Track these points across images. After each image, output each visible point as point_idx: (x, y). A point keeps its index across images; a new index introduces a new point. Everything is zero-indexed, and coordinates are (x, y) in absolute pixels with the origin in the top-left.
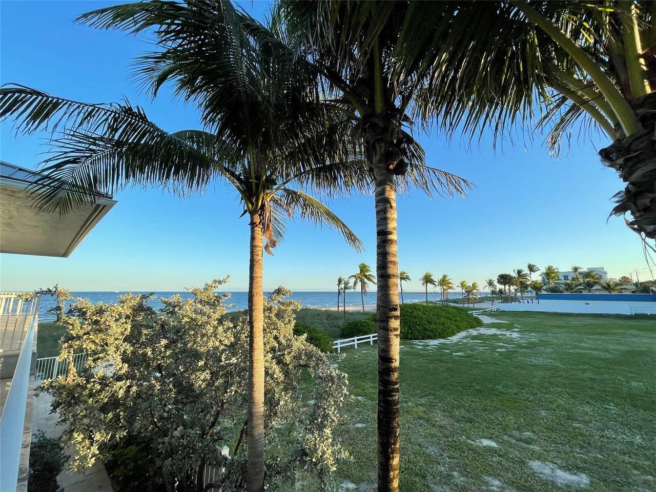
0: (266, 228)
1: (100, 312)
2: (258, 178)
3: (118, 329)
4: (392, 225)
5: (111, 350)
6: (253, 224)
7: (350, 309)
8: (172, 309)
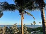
0: (23, 16)
1: (2, 28)
2: (22, 10)
3: (4, 30)
4: (44, 15)
5: (3, 33)
6: (21, 16)
7: (32, 27)
8: (10, 28)
